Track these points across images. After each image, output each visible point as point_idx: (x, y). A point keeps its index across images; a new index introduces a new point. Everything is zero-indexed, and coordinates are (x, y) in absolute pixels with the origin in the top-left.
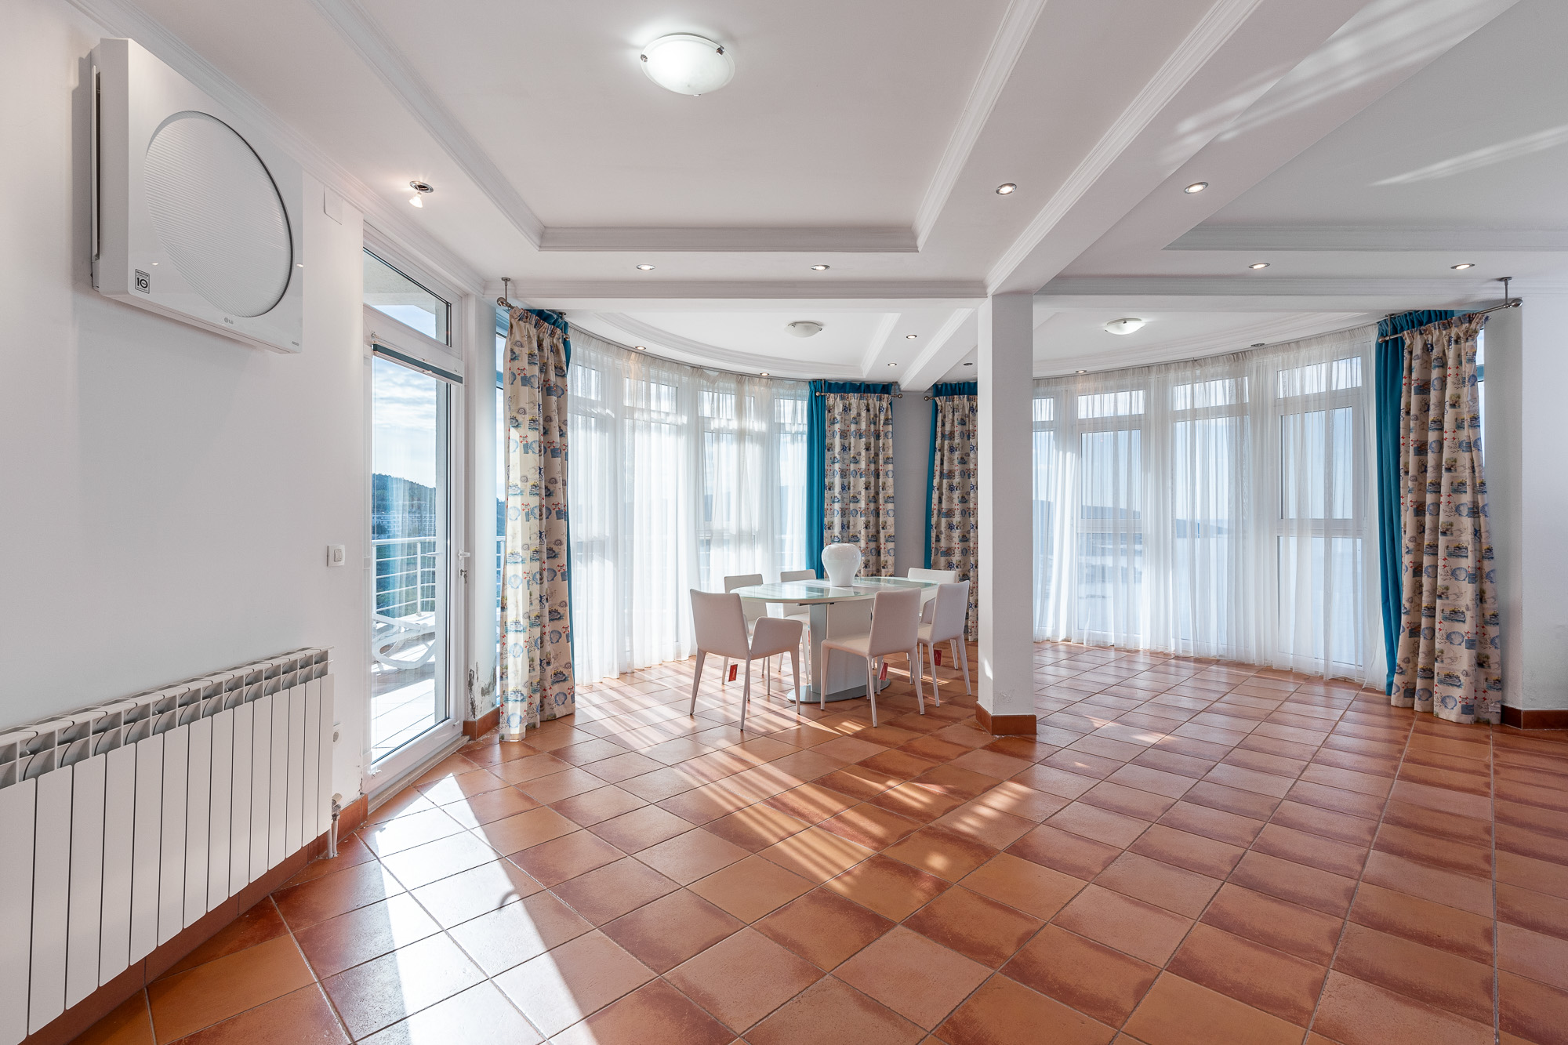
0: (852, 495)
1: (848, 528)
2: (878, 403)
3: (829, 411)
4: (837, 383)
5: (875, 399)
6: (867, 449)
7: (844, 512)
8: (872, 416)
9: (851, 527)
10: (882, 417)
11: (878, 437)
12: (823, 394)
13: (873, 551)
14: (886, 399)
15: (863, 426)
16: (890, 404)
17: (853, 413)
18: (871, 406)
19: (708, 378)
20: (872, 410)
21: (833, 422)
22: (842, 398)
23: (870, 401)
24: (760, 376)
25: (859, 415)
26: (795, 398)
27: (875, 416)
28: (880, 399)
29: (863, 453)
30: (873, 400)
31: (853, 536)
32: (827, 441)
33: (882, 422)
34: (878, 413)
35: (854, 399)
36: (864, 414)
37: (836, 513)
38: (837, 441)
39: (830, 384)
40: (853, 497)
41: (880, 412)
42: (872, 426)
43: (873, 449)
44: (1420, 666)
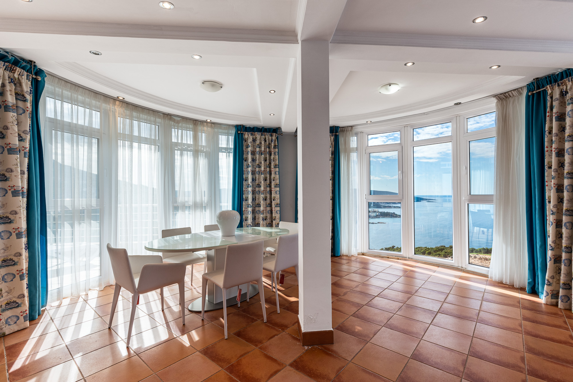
0: (257, 183)
1: (255, 200)
2: (270, 138)
3: (245, 141)
4: (250, 128)
5: (269, 135)
6: (265, 160)
7: (254, 192)
8: (267, 144)
9: (257, 200)
10: (273, 144)
11: (270, 154)
12: (242, 132)
13: (269, 212)
14: (274, 136)
15: (263, 149)
16: (277, 138)
17: (258, 142)
18: (267, 139)
19: (174, 121)
20: (267, 141)
21: (247, 147)
22: (252, 135)
23: (267, 137)
24: (206, 122)
25: (261, 143)
26: (228, 134)
27: (269, 144)
28: (272, 136)
29: (263, 162)
30: (268, 136)
31: (258, 204)
32: (244, 156)
33: (272, 147)
34: (270, 142)
35: (258, 135)
36: (263, 143)
37: (249, 193)
38: (250, 157)
39: (246, 128)
40: (258, 184)
41: (271, 142)
42: (268, 149)
43: (268, 160)
44: (562, 282)
